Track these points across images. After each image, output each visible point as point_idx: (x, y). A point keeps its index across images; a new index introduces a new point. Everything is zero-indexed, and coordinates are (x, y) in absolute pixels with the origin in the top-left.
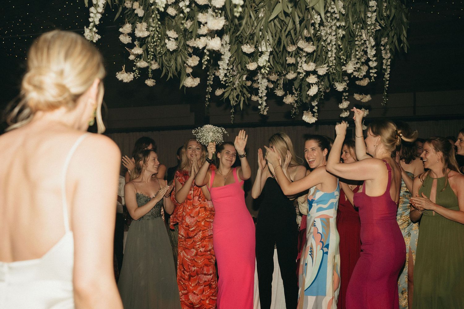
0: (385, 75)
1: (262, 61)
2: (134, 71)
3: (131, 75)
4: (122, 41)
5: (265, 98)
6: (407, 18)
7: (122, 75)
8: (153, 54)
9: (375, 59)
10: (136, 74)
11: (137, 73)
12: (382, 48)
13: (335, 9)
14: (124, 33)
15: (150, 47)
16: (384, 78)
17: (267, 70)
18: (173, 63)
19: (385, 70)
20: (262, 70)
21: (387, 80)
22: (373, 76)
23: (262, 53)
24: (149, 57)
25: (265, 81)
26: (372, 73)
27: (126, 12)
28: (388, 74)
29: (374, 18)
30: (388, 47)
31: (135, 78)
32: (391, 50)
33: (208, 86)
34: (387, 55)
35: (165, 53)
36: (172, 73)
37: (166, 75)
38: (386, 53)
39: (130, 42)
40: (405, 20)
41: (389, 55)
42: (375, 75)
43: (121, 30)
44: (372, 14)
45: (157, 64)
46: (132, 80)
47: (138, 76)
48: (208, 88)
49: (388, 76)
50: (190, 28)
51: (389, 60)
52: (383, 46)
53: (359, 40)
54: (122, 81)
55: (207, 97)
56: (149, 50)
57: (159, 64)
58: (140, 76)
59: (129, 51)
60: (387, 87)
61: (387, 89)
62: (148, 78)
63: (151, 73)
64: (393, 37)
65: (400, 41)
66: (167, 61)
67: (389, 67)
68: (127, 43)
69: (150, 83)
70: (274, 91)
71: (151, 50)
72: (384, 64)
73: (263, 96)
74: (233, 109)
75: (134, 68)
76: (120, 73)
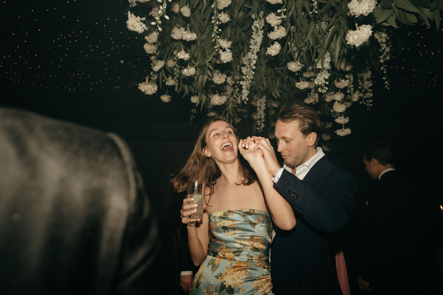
4: (146, 50)
14: (149, 42)
20: (319, 89)
22: (369, 106)
26: (368, 102)
42: (371, 105)
48: (193, 110)
54: (145, 93)
68: (152, 52)
69: (166, 98)
76: (144, 84)
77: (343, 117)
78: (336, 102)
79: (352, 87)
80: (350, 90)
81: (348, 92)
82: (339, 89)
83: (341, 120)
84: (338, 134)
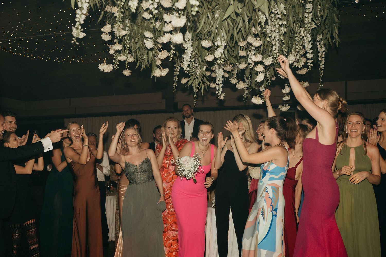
0: (320, 65)
1: (218, 54)
4: (104, 39)
5: (222, 85)
6: (338, 19)
7: (103, 66)
8: (129, 49)
9: (311, 51)
10: (115, 66)
11: (117, 65)
12: (318, 43)
13: (278, 11)
14: (105, 32)
15: (126, 44)
16: (320, 68)
17: (222, 60)
18: (145, 56)
19: (321, 61)
20: (218, 61)
21: (322, 70)
22: (310, 66)
23: (218, 47)
24: (125, 52)
25: (221, 71)
26: (309, 63)
27: (107, 15)
28: (323, 65)
29: (310, 18)
30: (322, 42)
31: (114, 69)
32: (325, 45)
33: (175, 76)
34: (321, 49)
35: (138, 48)
36: (145, 65)
37: (140, 67)
38: (321, 47)
39: (110, 39)
40: (336, 20)
41: (324, 49)
42: (312, 65)
43: (102, 30)
44: (309, 14)
45: (132, 58)
46: (112, 70)
47: (117, 67)
48: (175, 78)
49: (323, 66)
50: (159, 27)
51: (324, 53)
52: (319, 42)
53: (299, 36)
54: (103, 71)
55: (174, 85)
56: (126, 46)
57: (134, 57)
59: (109, 47)
60: (322, 76)
61: (322, 77)
62: (125, 69)
63: (127, 65)
64: (327, 34)
65: (332, 38)
66: (140, 55)
67: (324, 59)
68: (107, 40)
69: (127, 73)
70: (229, 80)
72: (320, 57)
73: (220, 83)
74: (196, 95)
75: (113, 61)
76: (102, 64)
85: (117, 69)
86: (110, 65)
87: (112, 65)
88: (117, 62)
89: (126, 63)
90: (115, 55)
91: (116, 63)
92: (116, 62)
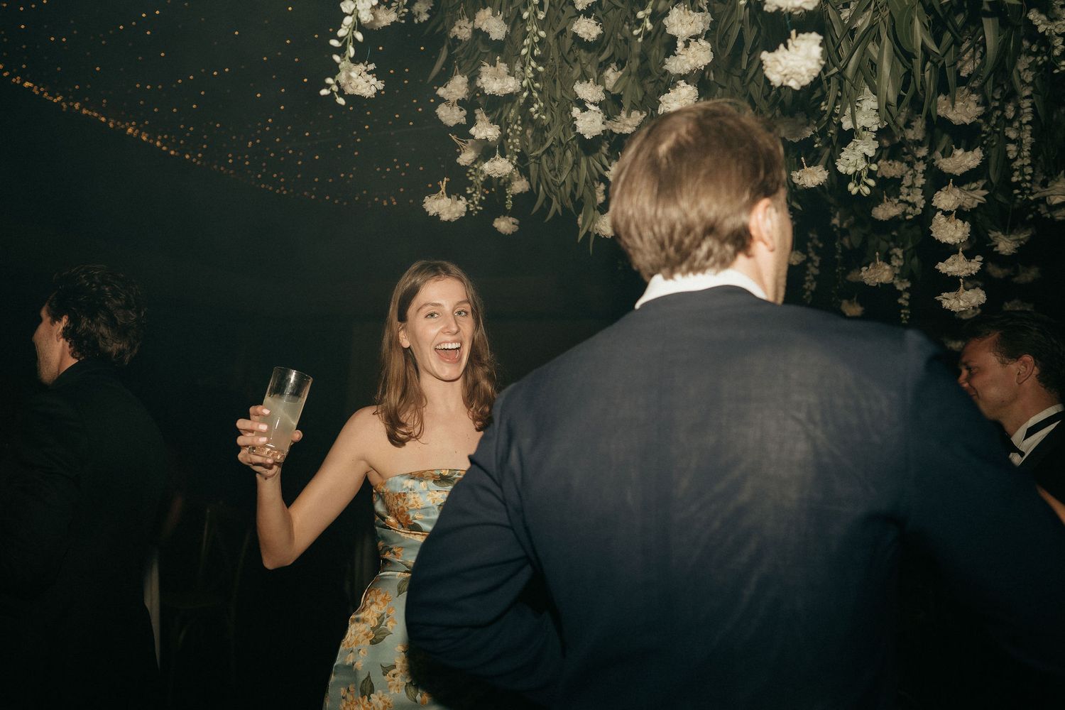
2: (468, 197)
3: (460, 203)
4: (443, 119)
7: (437, 202)
8: (519, 151)
10: (473, 203)
11: (476, 203)
14: (448, 100)
15: (511, 134)
18: (565, 176)
31: (468, 212)
35: (549, 148)
36: (559, 202)
37: (544, 211)
39: (463, 121)
43: (441, 92)
45: (525, 180)
46: (463, 215)
47: (478, 208)
50: (615, 85)
54: (438, 216)
56: (509, 141)
58: (481, 208)
59: (458, 143)
62: (503, 212)
63: (512, 200)
66: (552, 170)
68: (454, 123)
69: (504, 225)
71: (514, 141)
75: (468, 188)
76: (434, 197)
77: (961, 257)
78: (939, 214)
79: (1026, 164)
80: (1023, 174)
81: (1014, 179)
82: (951, 176)
83: (954, 266)
84: (946, 304)
85: (476, 212)
86: (459, 199)
87: (464, 199)
88: (478, 193)
89: (507, 194)
90: (473, 173)
91: (474, 195)
92: (475, 192)
